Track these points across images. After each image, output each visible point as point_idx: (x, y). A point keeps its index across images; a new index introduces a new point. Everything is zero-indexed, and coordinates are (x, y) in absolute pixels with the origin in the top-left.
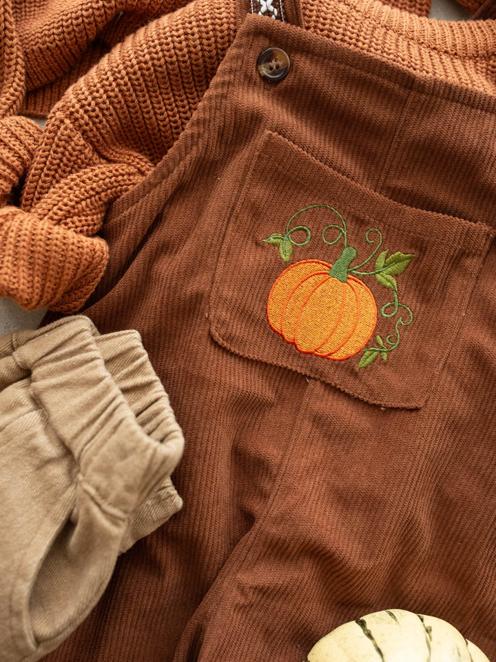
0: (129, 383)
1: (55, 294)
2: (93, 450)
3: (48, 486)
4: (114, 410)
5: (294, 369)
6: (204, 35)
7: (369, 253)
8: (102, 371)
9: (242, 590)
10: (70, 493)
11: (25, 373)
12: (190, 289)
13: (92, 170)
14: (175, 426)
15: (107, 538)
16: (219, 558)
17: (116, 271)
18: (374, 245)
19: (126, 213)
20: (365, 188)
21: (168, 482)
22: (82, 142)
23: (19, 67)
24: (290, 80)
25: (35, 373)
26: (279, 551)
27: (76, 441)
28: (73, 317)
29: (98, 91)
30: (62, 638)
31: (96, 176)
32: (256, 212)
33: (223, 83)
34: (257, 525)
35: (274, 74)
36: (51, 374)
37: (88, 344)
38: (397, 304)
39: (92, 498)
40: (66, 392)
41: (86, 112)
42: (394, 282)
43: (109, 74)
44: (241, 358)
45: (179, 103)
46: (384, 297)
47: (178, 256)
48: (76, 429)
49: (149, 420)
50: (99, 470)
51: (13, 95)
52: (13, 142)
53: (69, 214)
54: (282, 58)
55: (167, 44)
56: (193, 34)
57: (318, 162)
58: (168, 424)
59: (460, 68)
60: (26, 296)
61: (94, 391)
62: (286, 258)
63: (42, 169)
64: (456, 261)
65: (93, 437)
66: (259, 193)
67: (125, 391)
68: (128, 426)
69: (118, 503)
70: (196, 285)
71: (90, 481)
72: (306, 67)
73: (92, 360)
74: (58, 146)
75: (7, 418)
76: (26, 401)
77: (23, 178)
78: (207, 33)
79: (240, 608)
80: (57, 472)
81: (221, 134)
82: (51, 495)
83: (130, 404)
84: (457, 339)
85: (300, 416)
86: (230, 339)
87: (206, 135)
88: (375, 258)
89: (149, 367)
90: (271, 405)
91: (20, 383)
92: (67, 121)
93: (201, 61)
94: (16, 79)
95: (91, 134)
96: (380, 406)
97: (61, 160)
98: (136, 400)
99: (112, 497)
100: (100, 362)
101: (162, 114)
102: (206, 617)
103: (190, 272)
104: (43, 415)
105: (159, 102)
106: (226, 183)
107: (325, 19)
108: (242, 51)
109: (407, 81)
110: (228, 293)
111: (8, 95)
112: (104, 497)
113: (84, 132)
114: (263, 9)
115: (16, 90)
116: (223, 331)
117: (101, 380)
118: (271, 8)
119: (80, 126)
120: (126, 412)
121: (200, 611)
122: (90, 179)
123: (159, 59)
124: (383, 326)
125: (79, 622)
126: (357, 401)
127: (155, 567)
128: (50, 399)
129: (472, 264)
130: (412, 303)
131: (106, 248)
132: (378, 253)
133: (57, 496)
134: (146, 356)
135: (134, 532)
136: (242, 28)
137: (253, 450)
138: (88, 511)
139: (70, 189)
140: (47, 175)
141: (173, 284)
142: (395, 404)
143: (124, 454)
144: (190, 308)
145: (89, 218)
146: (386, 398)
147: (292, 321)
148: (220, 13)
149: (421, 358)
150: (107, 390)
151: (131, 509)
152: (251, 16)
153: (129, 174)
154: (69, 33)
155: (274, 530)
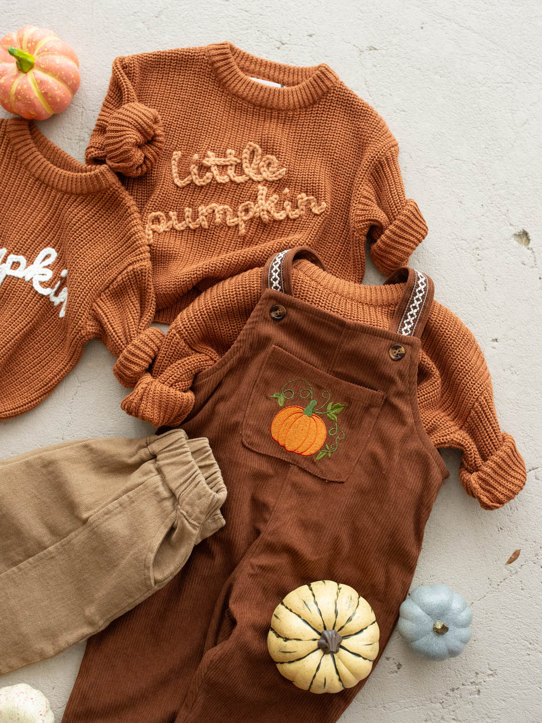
0: (203, 464)
1: (169, 420)
2: (186, 494)
3: (163, 511)
4: (196, 477)
5: (284, 459)
6: (245, 295)
7: (324, 403)
8: (190, 458)
9: (252, 566)
10: (173, 514)
11: (154, 457)
12: (233, 419)
13: (188, 359)
14: (224, 485)
15: (190, 534)
16: (242, 551)
17: (198, 408)
18: (326, 399)
19: (204, 380)
20: (322, 372)
21: (219, 512)
22: (184, 344)
23: (153, 302)
24: (285, 320)
25: (159, 457)
26: (271, 548)
27: (178, 490)
28: (176, 430)
29: (192, 321)
30: (167, 581)
31: (190, 362)
32: (267, 383)
33: (253, 322)
34: (261, 535)
35: (278, 316)
36: (166, 458)
37: (184, 444)
38: (337, 429)
39: (185, 517)
40: (174, 467)
41: (186, 330)
42: (336, 418)
43: (198, 312)
44: (257, 453)
45: (232, 325)
46: (331, 425)
47: (228, 403)
48: (178, 485)
49: (211, 482)
50: (188, 504)
51: (150, 316)
52: (151, 343)
53: (177, 381)
54: (282, 309)
55: (227, 299)
56: (240, 294)
57: (298, 359)
58: (220, 484)
59: (373, 313)
60: (156, 421)
61: (186, 467)
62: (281, 405)
63: (164, 357)
64: (367, 409)
65: (185, 489)
66: (269, 374)
67: (200, 467)
68: (202, 485)
69: (197, 519)
70: (236, 418)
71: (184, 509)
72: (293, 314)
73: (186, 452)
74: (172, 346)
75: (145, 478)
76: (154, 470)
77: (154, 360)
78: (247, 294)
79: (252, 576)
80: (168, 504)
81: (251, 345)
82: (164, 514)
83: (203, 474)
84: (365, 448)
85: (286, 483)
86: (252, 444)
87: (244, 347)
88: (327, 405)
89: (212, 456)
90: (272, 476)
91: (150, 461)
92: (177, 335)
93: (243, 306)
94: (151, 308)
95: (188, 341)
96: (325, 480)
97: (173, 353)
98: (206, 472)
99: (194, 516)
100: (189, 453)
101: (223, 330)
102: (234, 580)
103: (234, 411)
104: (162, 477)
105: (222, 324)
106: (253, 370)
107: (304, 291)
108: (263, 307)
109: (342, 324)
110: (251, 422)
111: (147, 316)
112: (190, 516)
113: (185, 340)
114: (274, 285)
115: (151, 314)
116: (248, 440)
117: (190, 462)
118: (278, 285)
119: (183, 337)
120: (201, 478)
121: (232, 576)
122: (187, 364)
123: (223, 306)
124: (329, 440)
125: (175, 574)
126: (315, 476)
127: (210, 555)
128: (166, 470)
129: (375, 411)
130: (345, 429)
131: (194, 397)
132: (328, 403)
133: (167, 515)
134: (211, 451)
135: (201, 536)
136: (263, 296)
137: (261, 499)
138: (182, 522)
139: (178, 368)
140: (166, 360)
141: (225, 417)
142: (332, 480)
143: (200, 497)
144: (234, 428)
145: (186, 382)
146: (328, 476)
147: (284, 435)
148: (254, 284)
149: (347, 457)
150: (192, 467)
151: (201, 522)
152: (268, 290)
153: (206, 361)
154: (179, 288)
155: (269, 538)
